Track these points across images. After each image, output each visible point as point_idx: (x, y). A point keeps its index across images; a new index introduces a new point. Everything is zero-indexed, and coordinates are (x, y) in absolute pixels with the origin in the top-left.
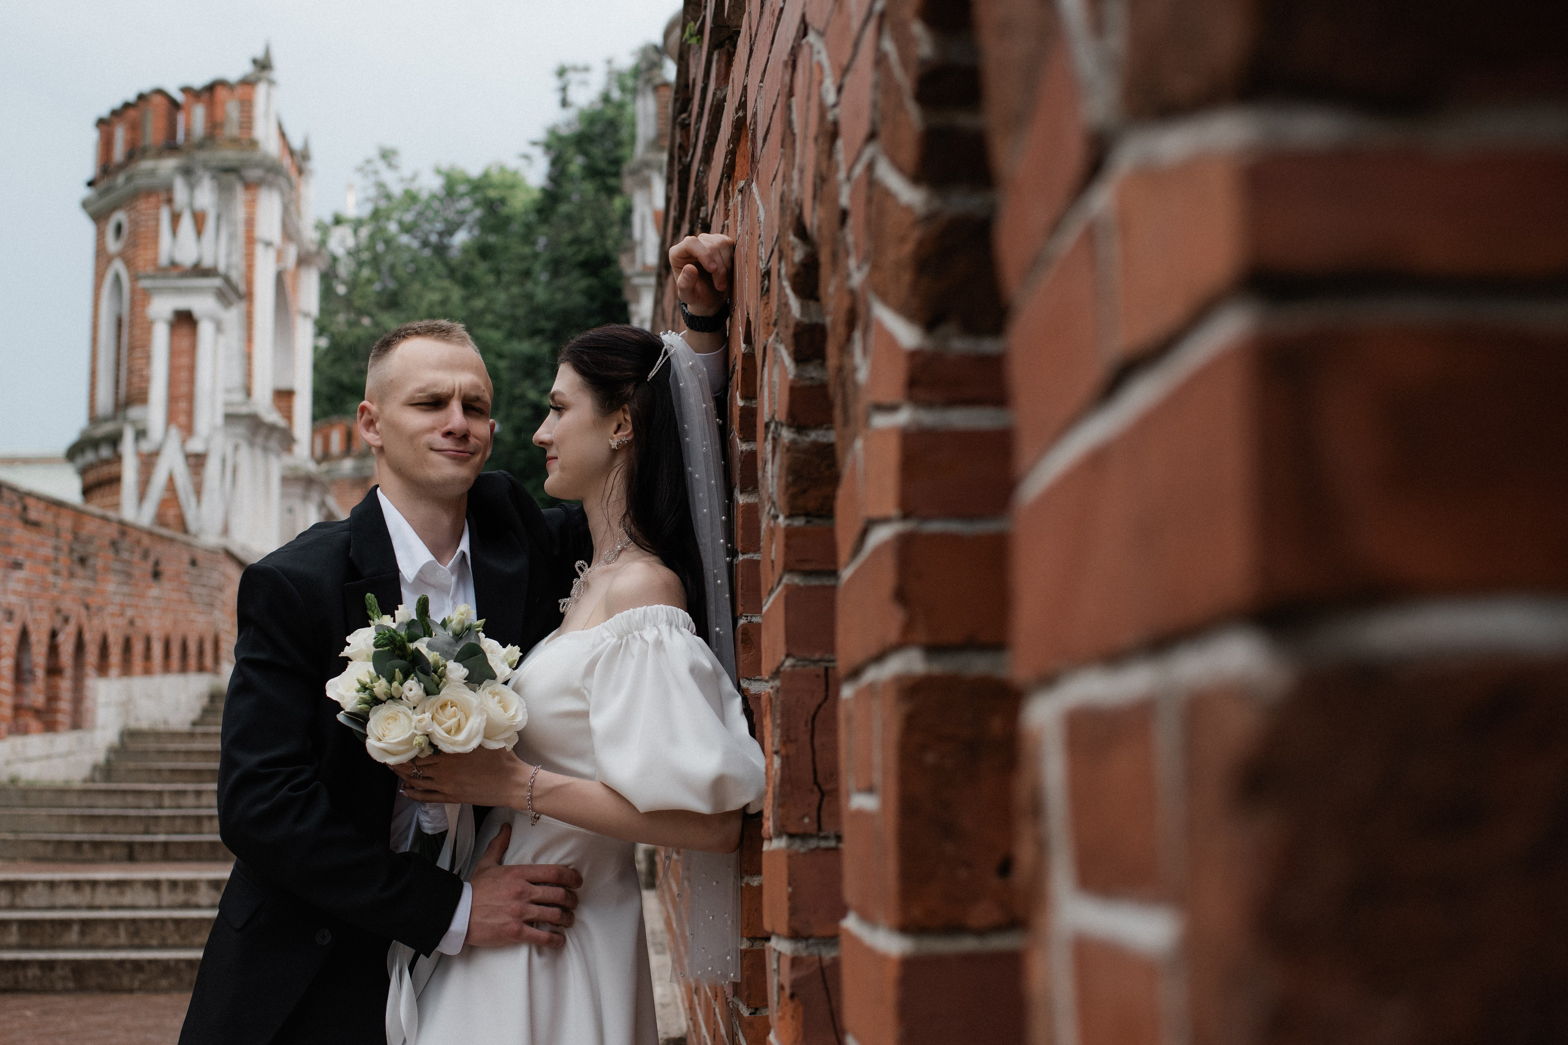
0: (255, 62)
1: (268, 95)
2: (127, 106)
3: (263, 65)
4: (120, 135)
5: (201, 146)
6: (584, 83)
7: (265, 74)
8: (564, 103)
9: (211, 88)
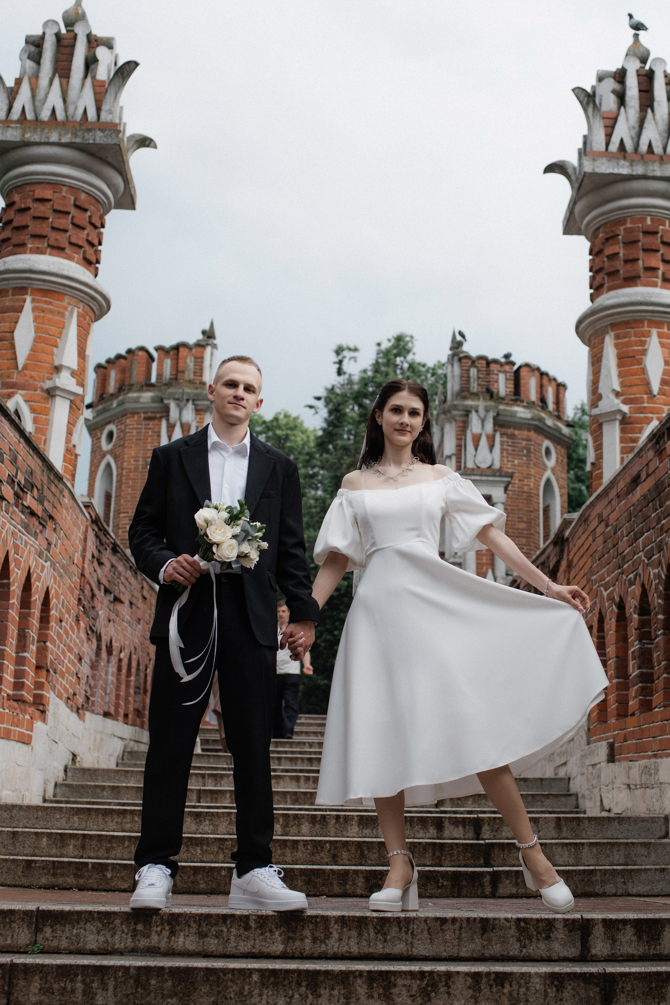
0: (204, 332)
1: (212, 354)
2: (119, 357)
3: (209, 335)
4: (113, 376)
5: (168, 385)
6: (354, 359)
7: (211, 341)
8: (340, 372)
9: (177, 348)
